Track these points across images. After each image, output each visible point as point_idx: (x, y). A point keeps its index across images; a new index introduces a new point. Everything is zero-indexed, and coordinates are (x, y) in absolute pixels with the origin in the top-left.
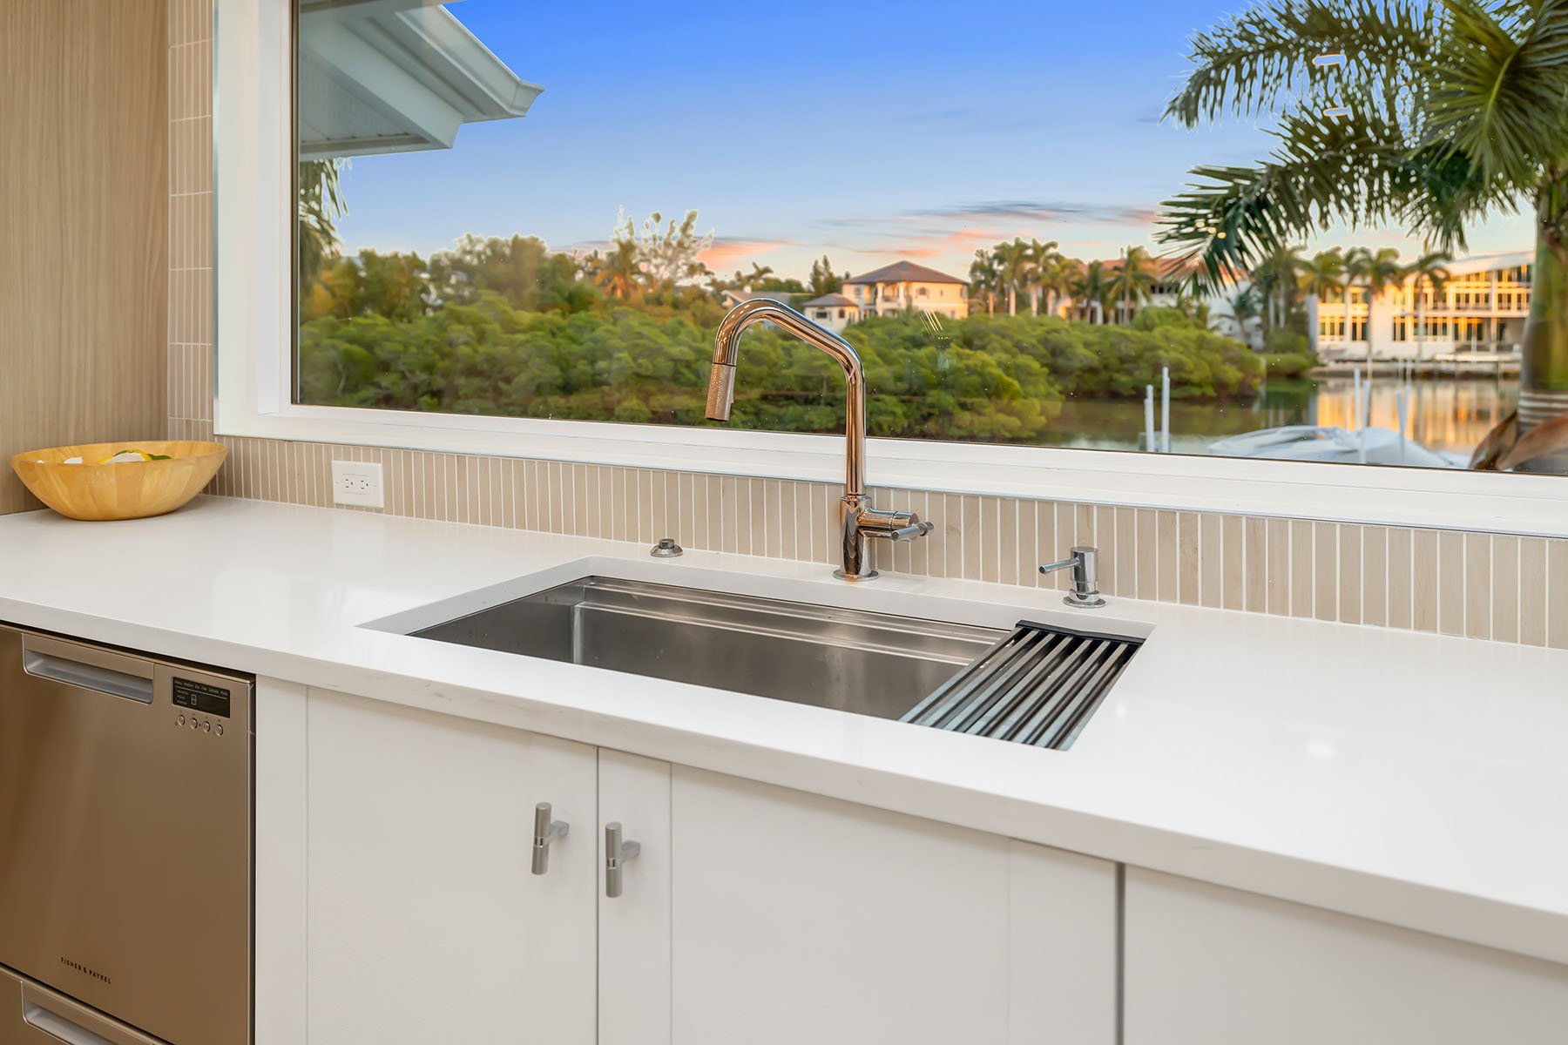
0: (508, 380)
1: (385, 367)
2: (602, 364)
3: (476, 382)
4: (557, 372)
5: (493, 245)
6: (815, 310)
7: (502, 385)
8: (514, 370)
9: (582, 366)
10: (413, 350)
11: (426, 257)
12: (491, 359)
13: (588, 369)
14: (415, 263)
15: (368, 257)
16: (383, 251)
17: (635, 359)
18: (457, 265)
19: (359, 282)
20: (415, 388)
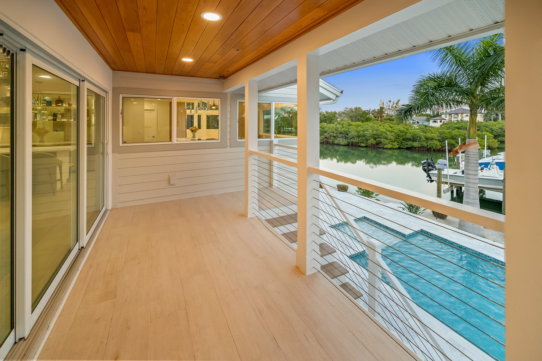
0: (347, 135)
1: (326, 132)
2: (365, 132)
3: (341, 135)
4: (357, 133)
5: (351, 109)
6: (433, 121)
7: (346, 136)
8: (349, 133)
9: (362, 132)
10: (330, 129)
11: (337, 112)
12: (344, 131)
13: (363, 133)
14: (335, 113)
15: (327, 112)
16: (329, 111)
17: (373, 131)
18: (343, 113)
19: (325, 117)
20: (331, 136)
